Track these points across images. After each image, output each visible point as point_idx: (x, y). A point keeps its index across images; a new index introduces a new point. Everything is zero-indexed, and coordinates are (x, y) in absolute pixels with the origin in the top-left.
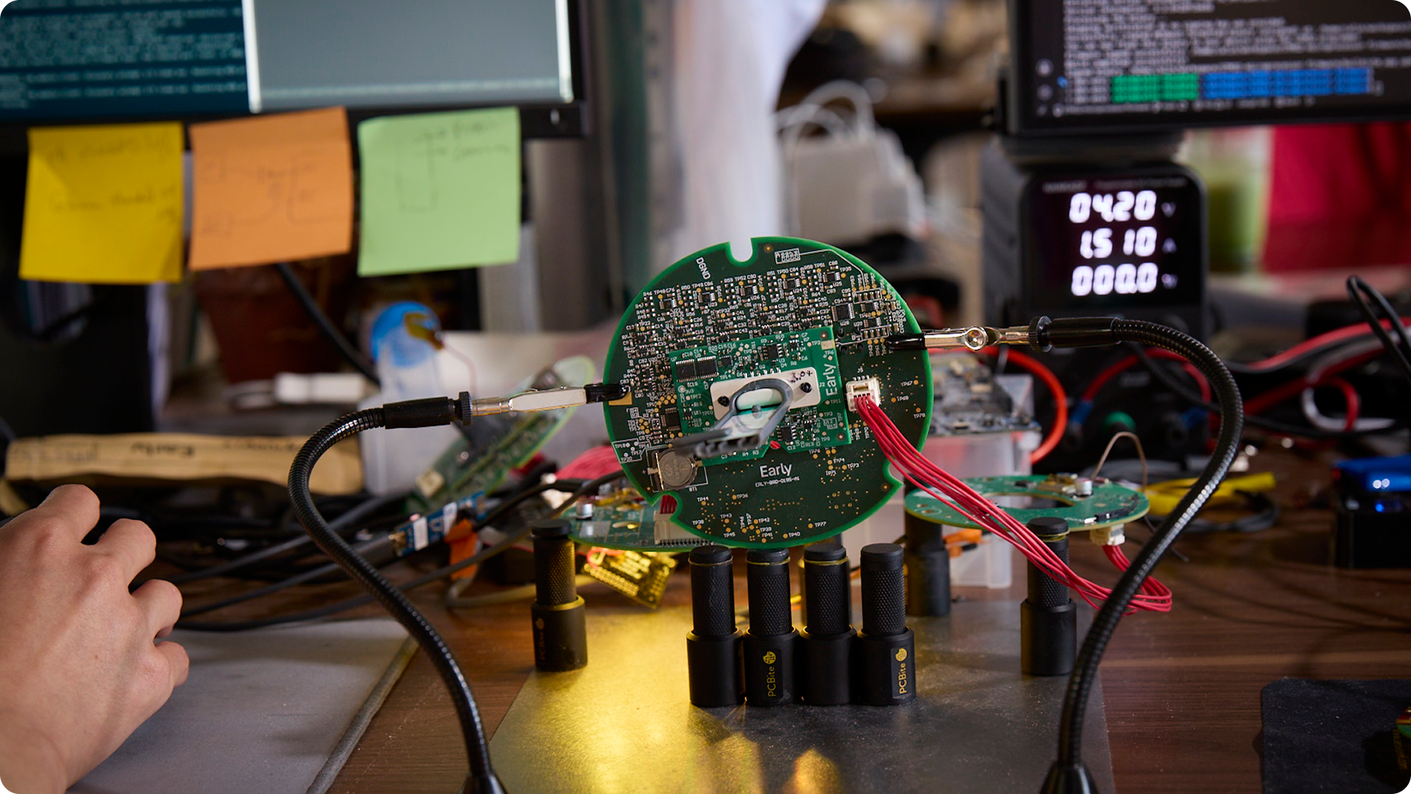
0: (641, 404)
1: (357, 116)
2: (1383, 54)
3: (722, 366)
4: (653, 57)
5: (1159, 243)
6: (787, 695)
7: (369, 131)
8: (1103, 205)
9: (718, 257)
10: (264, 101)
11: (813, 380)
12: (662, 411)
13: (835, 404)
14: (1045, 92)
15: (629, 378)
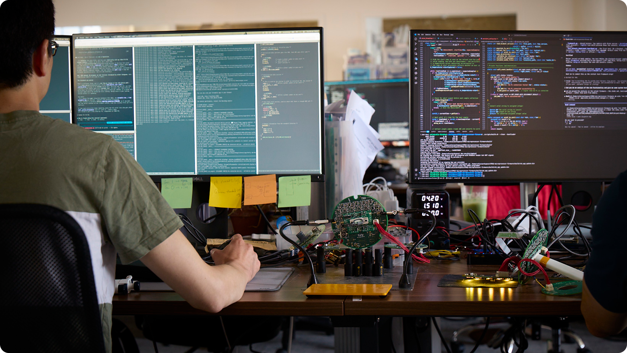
0: (338, 223)
1: (278, 176)
2: (485, 169)
3: (352, 216)
4: (336, 167)
5: (440, 206)
6: (361, 274)
7: (280, 179)
8: (428, 198)
9: (352, 198)
10: (259, 172)
11: (367, 219)
12: (341, 224)
13: (371, 224)
14: (416, 175)
15: (336, 218)
